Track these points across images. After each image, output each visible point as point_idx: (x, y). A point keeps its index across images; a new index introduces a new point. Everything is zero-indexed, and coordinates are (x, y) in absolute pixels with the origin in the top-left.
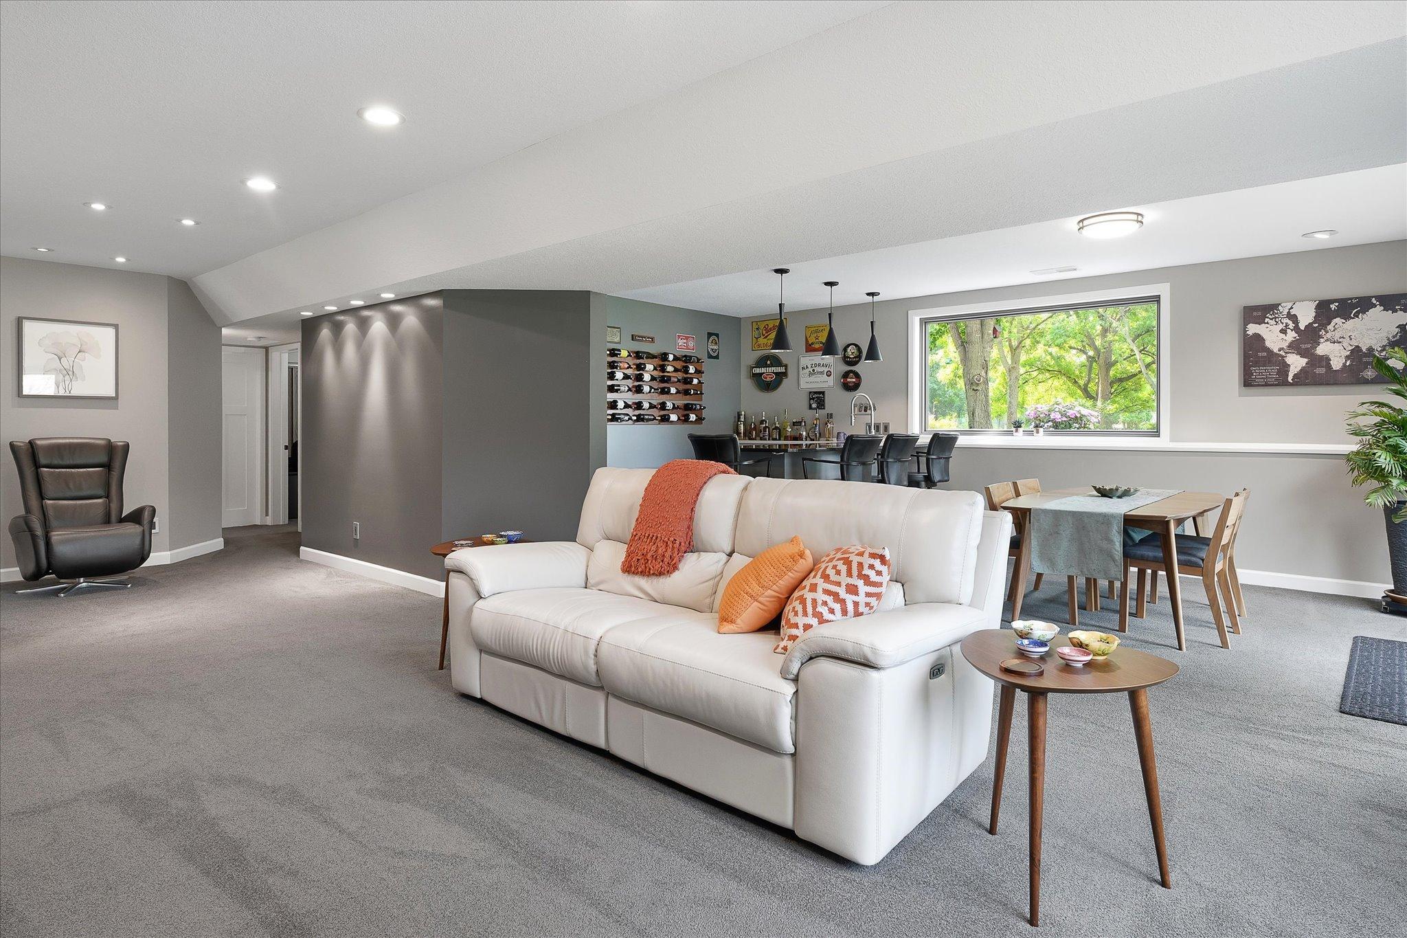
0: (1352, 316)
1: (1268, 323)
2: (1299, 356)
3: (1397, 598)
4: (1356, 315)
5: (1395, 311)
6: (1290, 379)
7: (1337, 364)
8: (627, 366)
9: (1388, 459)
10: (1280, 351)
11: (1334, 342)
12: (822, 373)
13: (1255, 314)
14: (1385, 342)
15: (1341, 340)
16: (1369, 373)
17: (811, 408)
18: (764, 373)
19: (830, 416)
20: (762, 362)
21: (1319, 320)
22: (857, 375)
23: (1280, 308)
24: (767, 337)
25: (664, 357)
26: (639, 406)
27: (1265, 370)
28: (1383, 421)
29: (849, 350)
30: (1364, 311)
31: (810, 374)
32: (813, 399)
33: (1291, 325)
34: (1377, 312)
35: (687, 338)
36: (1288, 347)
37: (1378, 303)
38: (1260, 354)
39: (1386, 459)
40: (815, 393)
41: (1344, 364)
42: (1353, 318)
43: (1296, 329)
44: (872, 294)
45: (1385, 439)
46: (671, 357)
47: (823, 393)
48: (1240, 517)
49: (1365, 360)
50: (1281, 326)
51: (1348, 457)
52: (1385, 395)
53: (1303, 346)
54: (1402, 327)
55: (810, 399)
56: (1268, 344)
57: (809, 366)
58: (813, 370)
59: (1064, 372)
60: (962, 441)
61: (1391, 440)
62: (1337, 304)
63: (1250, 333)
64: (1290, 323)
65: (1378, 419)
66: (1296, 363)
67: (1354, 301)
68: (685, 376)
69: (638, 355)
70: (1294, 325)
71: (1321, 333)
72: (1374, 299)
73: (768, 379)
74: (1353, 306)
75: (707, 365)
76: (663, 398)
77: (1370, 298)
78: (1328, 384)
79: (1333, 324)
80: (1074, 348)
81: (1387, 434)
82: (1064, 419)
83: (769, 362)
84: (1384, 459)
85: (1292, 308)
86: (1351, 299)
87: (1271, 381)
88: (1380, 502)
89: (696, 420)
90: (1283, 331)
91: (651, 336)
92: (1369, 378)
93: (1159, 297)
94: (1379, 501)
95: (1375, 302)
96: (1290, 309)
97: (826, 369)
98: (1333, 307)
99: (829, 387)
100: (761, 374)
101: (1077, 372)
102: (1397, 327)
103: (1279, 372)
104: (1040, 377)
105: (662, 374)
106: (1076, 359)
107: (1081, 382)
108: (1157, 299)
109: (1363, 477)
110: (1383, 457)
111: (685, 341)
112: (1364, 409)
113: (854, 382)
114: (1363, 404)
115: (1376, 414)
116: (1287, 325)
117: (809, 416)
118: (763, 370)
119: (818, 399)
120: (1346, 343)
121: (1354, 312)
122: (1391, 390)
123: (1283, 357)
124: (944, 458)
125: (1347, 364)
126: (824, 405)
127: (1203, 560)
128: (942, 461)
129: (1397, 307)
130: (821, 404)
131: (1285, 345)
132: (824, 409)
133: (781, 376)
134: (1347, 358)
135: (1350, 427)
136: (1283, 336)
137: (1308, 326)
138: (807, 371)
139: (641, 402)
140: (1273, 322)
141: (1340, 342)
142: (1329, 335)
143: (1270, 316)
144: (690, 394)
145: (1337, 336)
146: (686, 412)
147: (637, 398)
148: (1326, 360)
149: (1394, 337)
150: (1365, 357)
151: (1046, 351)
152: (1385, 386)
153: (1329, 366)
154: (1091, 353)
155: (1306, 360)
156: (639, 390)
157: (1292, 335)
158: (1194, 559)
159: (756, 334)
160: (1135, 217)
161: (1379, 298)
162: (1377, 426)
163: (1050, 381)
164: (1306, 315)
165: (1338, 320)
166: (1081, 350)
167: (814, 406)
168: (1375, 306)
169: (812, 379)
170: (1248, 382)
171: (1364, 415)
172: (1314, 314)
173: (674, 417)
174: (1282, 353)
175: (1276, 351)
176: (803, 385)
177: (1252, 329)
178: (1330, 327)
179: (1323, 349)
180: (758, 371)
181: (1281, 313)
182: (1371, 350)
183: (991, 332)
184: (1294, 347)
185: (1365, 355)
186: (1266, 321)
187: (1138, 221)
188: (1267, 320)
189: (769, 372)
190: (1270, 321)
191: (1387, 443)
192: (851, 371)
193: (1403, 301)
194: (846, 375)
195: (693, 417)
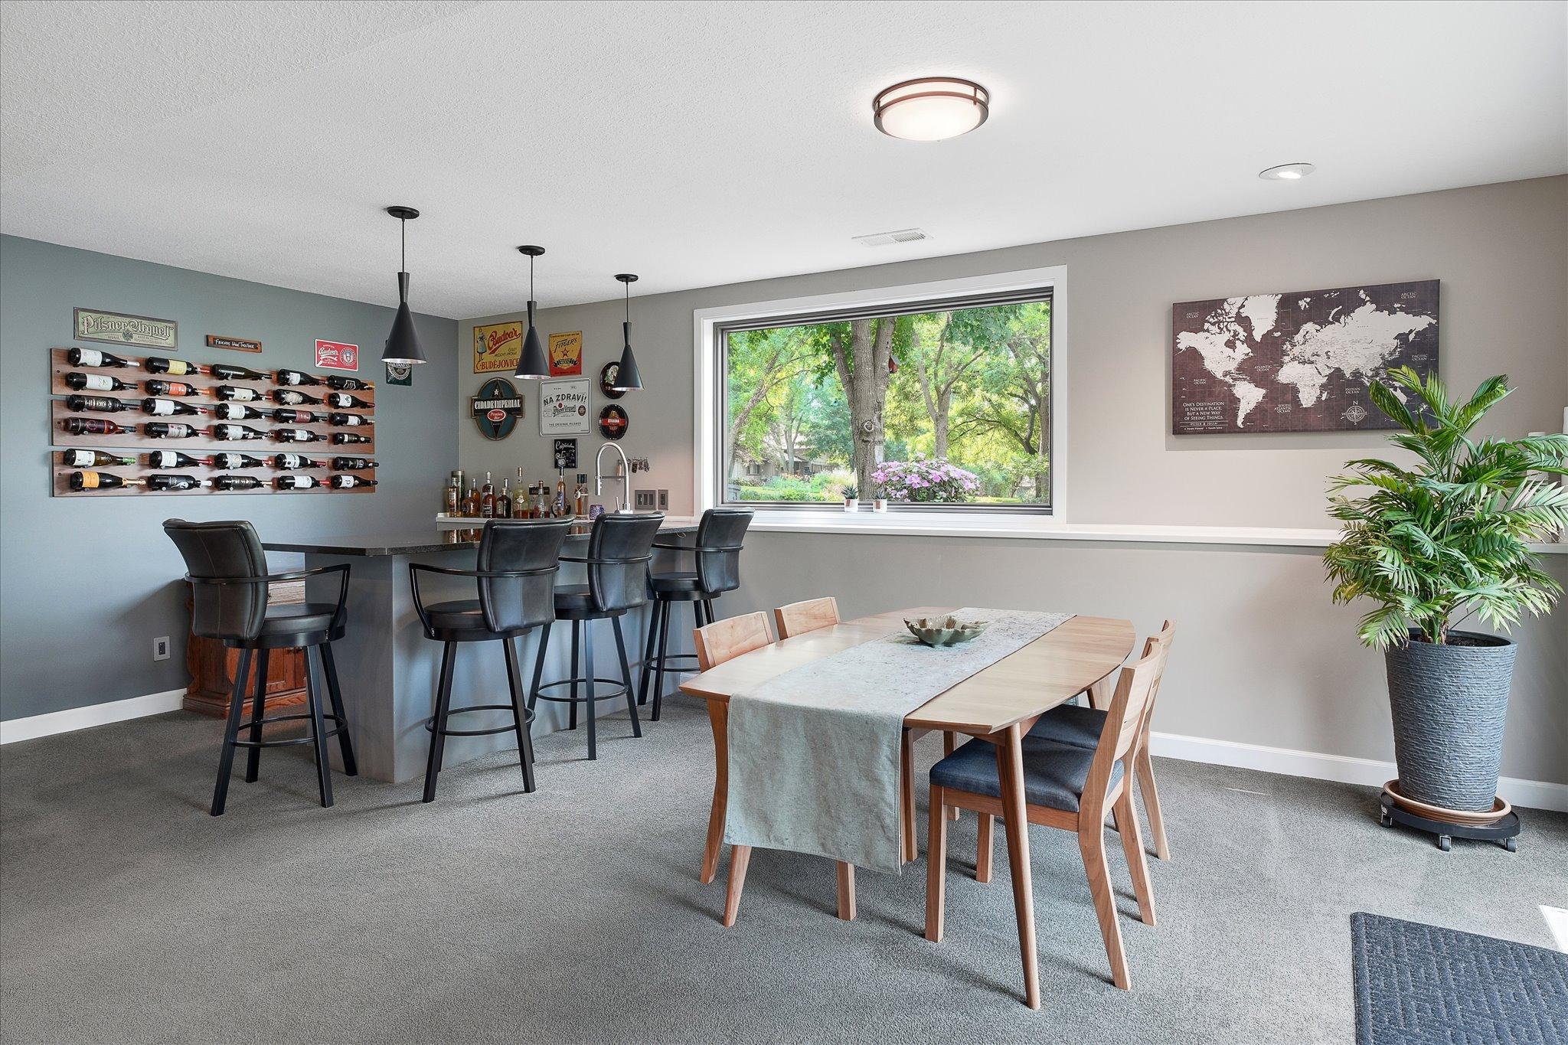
0: (1330, 319)
1: (1208, 331)
2: (1253, 385)
3: (1403, 802)
4: (1337, 319)
5: (1392, 312)
6: (1240, 423)
7: (1308, 398)
8: (184, 389)
9: (1397, 563)
10: (1225, 375)
11: (1304, 363)
12: (572, 409)
13: (1189, 315)
14: (1378, 362)
15: (1312, 359)
16: (1355, 414)
17: (556, 466)
18: (490, 409)
19: (582, 479)
20: (488, 391)
21: (1282, 326)
22: (622, 414)
23: (1226, 305)
24: (495, 350)
25: (282, 377)
26: (219, 461)
27: (1204, 407)
28: (1384, 493)
29: (610, 373)
30: (1348, 311)
31: (557, 411)
32: (559, 451)
33: (1242, 335)
34: (1366, 313)
35: (339, 348)
36: (1238, 369)
37: (1368, 298)
38: (1197, 381)
39: (1393, 563)
40: (563, 441)
41: (1319, 398)
42: (1332, 323)
43: (1249, 340)
44: (624, 278)
45: (1389, 524)
46: (295, 378)
47: (573, 442)
48: (1157, 682)
49: (1348, 391)
50: (1227, 336)
51: (1326, 552)
52: (1388, 448)
53: (1260, 369)
54: (1402, 337)
55: (556, 451)
56: (1209, 365)
57: (555, 399)
58: (560, 405)
59: (1003, 423)
60: (761, 520)
61: (1398, 527)
62: (1308, 300)
63: (1182, 346)
64: (1240, 330)
65: (1374, 490)
66: (1249, 395)
67: (1334, 295)
68: (334, 411)
69: (215, 371)
70: (1246, 334)
71: (1285, 347)
72: (1362, 292)
73: (496, 419)
74: (1332, 304)
75: (381, 394)
76: (280, 448)
77: (1356, 290)
78: (1295, 431)
79: (1302, 332)
80: (1015, 396)
81: (1390, 516)
82: (926, 484)
83: (496, 392)
84: (1390, 563)
85: (1243, 306)
86: (1329, 291)
87: (1213, 425)
88: (1384, 640)
89: (354, 486)
90: (1231, 344)
91: (255, 340)
92: (1356, 421)
93: (1051, 289)
94: (1380, 636)
95: (1363, 296)
96: (1240, 308)
97: (578, 404)
98: (1302, 304)
99: (583, 432)
100: (486, 411)
101: (1018, 423)
102: (1396, 338)
103: (1224, 411)
104: (979, 428)
105: (278, 407)
106: (1015, 408)
107: (1024, 435)
108: (1047, 293)
109: (1350, 588)
110: (1389, 559)
111: (335, 352)
112: (1352, 473)
113: (617, 425)
114: (1352, 463)
115: (1375, 482)
116: (1236, 334)
117: (552, 478)
118: (489, 405)
119: (566, 450)
120: (1321, 363)
121: (1333, 312)
122: (1400, 439)
123: (1231, 386)
124: (725, 551)
125: (1323, 399)
126: (574, 461)
127: (1079, 796)
128: (723, 556)
129: (1396, 306)
130: (571, 463)
131: (1232, 366)
132: (575, 467)
133: (515, 413)
134: (1323, 387)
135: (1332, 504)
136: (1230, 351)
137: (1267, 336)
138: (551, 406)
139: (224, 455)
140: (1214, 329)
141: (1312, 363)
142: (1296, 351)
143: (1211, 320)
144: (342, 441)
145: (1308, 351)
146: (335, 473)
147: (217, 446)
148: (1292, 390)
149: (1391, 354)
150: (1349, 386)
151: (984, 398)
152: (1390, 434)
153: (1296, 401)
154: (1033, 402)
155: (1263, 391)
156: (219, 433)
157: (1242, 350)
158: (1062, 794)
159: (479, 346)
160: (969, 91)
161: (1369, 290)
162: (1375, 502)
163: (990, 434)
164: (1264, 319)
165: (1309, 327)
166: (1022, 398)
167: (561, 462)
168: (1363, 303)
169: (560, 419)
170: (1180, 427)
171: (1357, 483)
172: (1274, 316)
173: (302, 481)
174: (1228, 379)
175: (1219, 375)
176: (546, 429)
177: (1186, 340)
178: (1298, 338)
179: (1288, 373)
180: (482, 405)
181: (1227, 314)
182: (1357, 374)
183: (886, 364)
184: (1246, 370)
185: (1350, 383)
186: (1205, 328)
187: (975, 101)
188: (1207, 325)
189: (497, 408)
190: (1211, 328)
191: (1392, 532)
192: (612, 407)
193: (1404, 296)
194: (606, 413)
195: (347, 481)
